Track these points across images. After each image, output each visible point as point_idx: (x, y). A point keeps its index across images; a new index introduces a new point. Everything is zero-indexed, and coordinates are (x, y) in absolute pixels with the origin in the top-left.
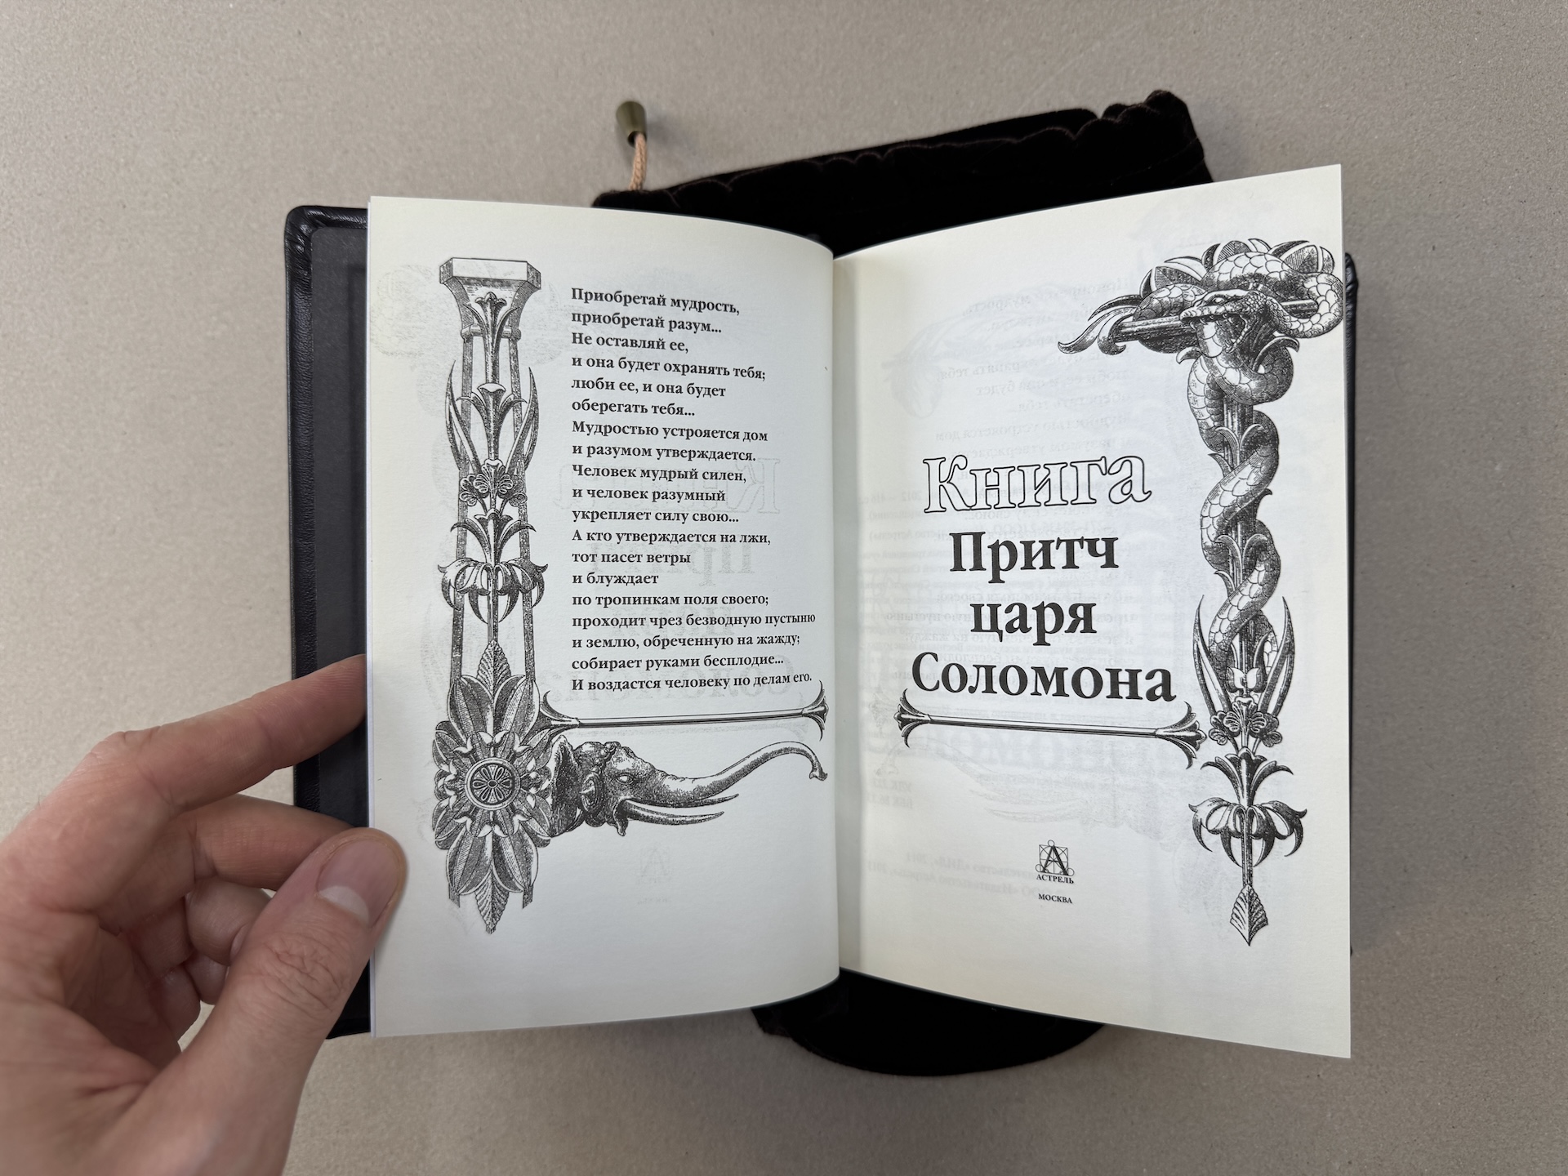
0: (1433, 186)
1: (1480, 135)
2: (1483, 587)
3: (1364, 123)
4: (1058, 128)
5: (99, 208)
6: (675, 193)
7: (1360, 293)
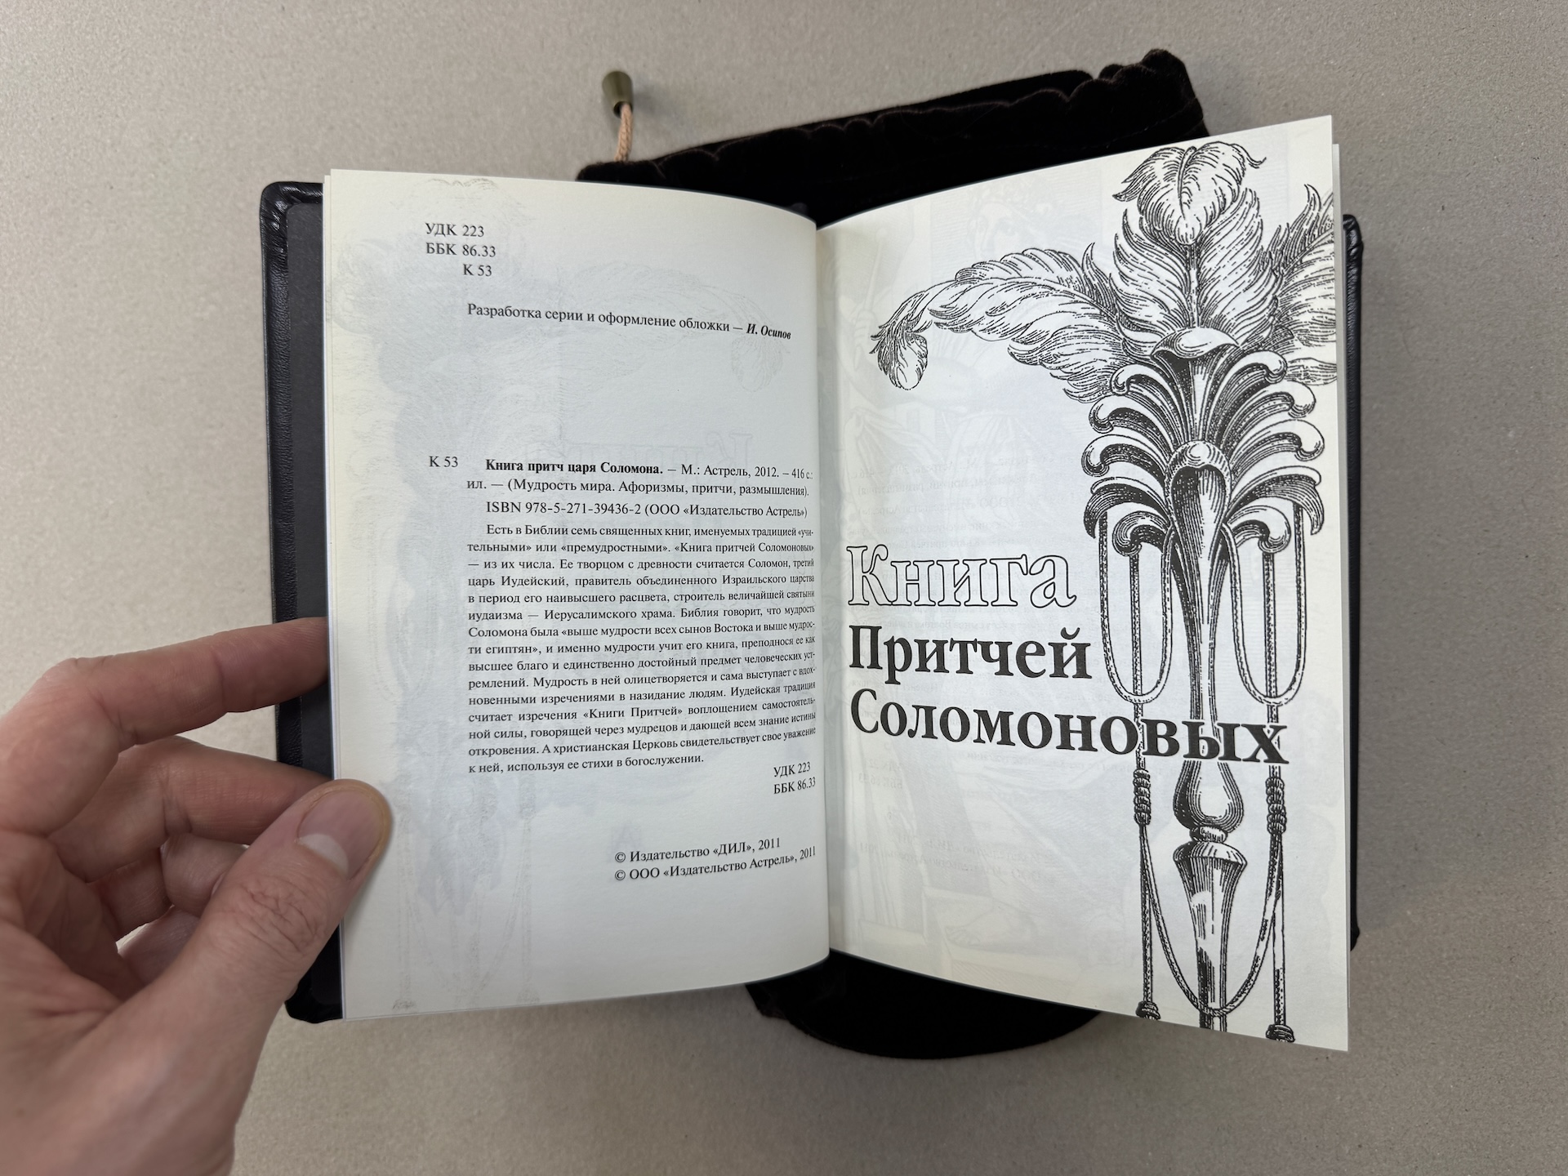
0: (1442, 144)
1: (1491, 90)
2: (1496, 558)
3: (1371, 79)
4: (1051, 90)
5: (86, 190)
6: (661, 164)
7: (1366, 257)
